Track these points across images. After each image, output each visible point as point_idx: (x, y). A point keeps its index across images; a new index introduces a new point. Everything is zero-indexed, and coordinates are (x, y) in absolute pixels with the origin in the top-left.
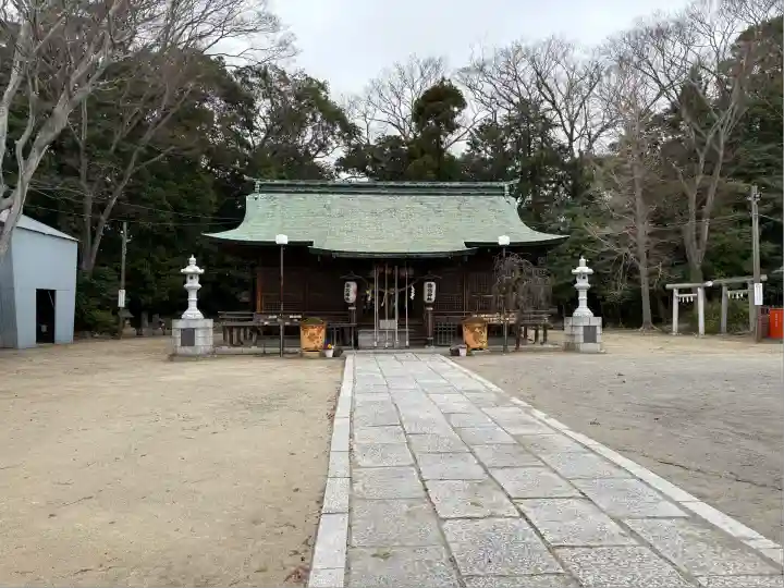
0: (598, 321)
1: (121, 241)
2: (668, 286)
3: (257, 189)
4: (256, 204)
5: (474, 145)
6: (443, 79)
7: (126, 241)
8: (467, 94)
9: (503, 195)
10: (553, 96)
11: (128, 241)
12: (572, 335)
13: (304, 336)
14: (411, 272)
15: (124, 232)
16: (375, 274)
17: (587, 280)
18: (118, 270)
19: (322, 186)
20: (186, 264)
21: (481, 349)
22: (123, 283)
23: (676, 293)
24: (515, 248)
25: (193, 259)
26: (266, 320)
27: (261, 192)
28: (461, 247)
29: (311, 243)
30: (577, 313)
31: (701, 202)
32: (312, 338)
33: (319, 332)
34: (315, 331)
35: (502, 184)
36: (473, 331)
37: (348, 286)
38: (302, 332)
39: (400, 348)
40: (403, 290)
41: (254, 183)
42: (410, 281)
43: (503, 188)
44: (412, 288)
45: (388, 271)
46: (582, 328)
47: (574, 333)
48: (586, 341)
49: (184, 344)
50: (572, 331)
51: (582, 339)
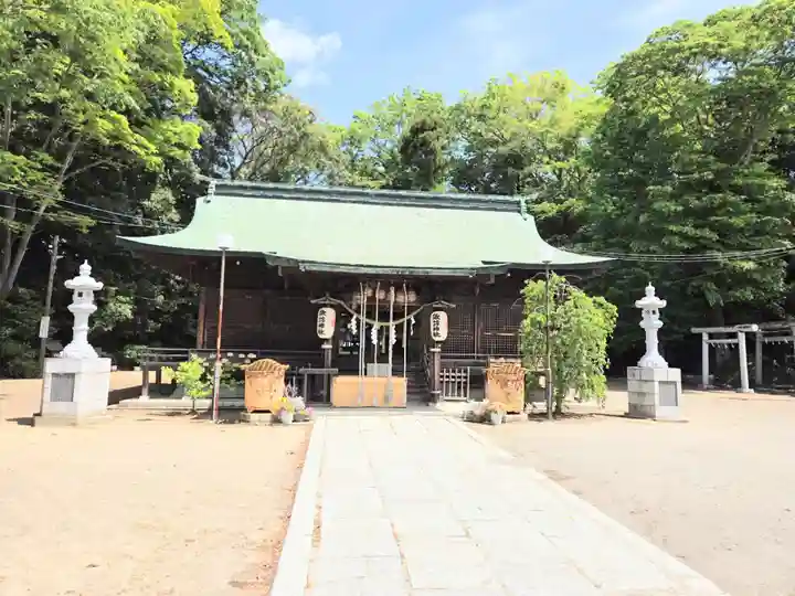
0: (676, 374)
1: (49, 257)
2: (695, 330)
4: (208, 207)
7: (56, 257)
9: (519, 212)
11: (59, 257)
12: (642, 394)
13: (250, 388)
14: (412, 297)
15: (54, 247)
16: (362, 298)
17: (658, 315)
19: (295, 190)
21: (517, 413)
22: (48, 308)
23: (705, 337)
25: (86, 267)
27: (216, 194)
30: (645, 361)
32: (261, 390)
33: (273, 382)
34: (266, 381)
37: (323, 312)
38: (247, 381)
40: (401, 321)
41: (208, 183)
42: (411, 309)
43: (518, 203)
44: (413, 319)
45: (380, 295)
46: (656, 384)
47: (645, 390)
48: (663, 403)
49: (56, 397)
50: (640, 387)
51: (657, 402)
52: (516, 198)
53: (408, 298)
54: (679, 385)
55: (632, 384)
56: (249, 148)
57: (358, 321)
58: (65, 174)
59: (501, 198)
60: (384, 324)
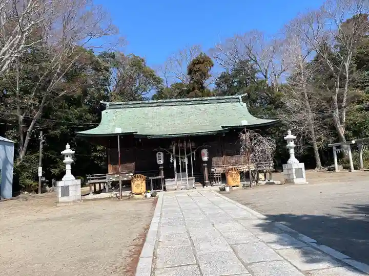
0: (302, 165)
2: (330, 145)
3: (107, 108)
4: (107, 115)
5: (218, 85)
6: (201, 53)
7: (42, 141)
8: (213, 60)
9: (239, 102)
10: (255, 58)
12: (289, 175)
13: (133, 186)
14: (193, 144)
15: (41, 137)
16: (173, 147)
17: (293, 142)
18: (38, 157)
19: (142, 103)
20: (65, 148)
21: (237, 186)
22: (40, 163)
23: (334, 148)
24: (250, 128)
25: (68, 146)
26: (113, 178)
27: (109, 108)
28: (220, 129)
29: (137, 132)
30: (289, 161)
31: (340, 100)
32: (138, 186)
33: (142, 183)
34: (139, 182)
35: (238, 96)
36: (232, 176)
37: (159, 154)
38: (132, 184)
39: (190, 188)
40: (189, 155)
41: (106, 104)
42: (193, 150)
43: (238, 98)
44: (194, 154)
45: (180, 145)
46: (294, 170)
47: (290, 173)
48: (297, 177)
49: (63, 195)
50: (288, 172)
51: (295, 177)
53: (190, 145)
54: (303, 169)
55: (285, 171)
56: (117, 81)
59: (231, 97)
60: (183, 156)
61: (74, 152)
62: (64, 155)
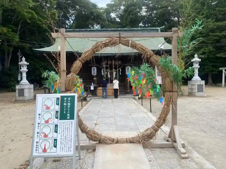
0: (203, 82)
2: (220, 69)
9: (158, 32)
11: (21, 56)
12: (192, 89)
15: (19, 53)
17: (198, 64)
20: (21, 61)
23: (224, 71)
25: (24, 59)
29: (78, 51)
30: (194, 79)
42: (119, 66)
43: (158, 30)
44: (120, 69)
45: (109, 62)
46: (197, 86)
48: (198, 91)
49: (19, 95)
50: (192, 87)
51: (196, 91)
52: (157, 28)
53: (118, 63)
54: (204, 86)
55: (189, 86)
57: (103, 70)
58: (19, 31)
59: (152, 28)
60: (111, 71)
61: (28, 63)
62: (21, 66)
